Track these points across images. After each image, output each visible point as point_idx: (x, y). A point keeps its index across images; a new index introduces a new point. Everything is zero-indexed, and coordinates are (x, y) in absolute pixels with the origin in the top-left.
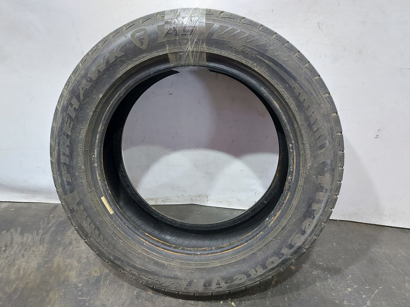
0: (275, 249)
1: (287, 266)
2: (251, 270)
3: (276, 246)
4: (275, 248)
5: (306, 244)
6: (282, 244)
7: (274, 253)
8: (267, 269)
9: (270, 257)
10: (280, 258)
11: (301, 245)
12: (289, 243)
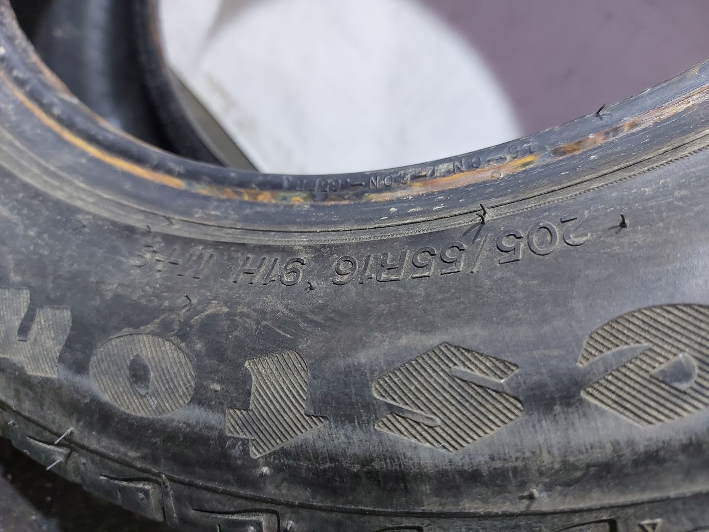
0: (241, 309)
1: (192, 513)
2: (19, 287)
3: (272, 302)
4: (249, 305)
5: (470, 505)
6: (317, 324)
7: (208, 327)
8: (78, 378)
9: (164, 331)
10: (200, 398)
11: (421, 476)
12: (362, 357)
